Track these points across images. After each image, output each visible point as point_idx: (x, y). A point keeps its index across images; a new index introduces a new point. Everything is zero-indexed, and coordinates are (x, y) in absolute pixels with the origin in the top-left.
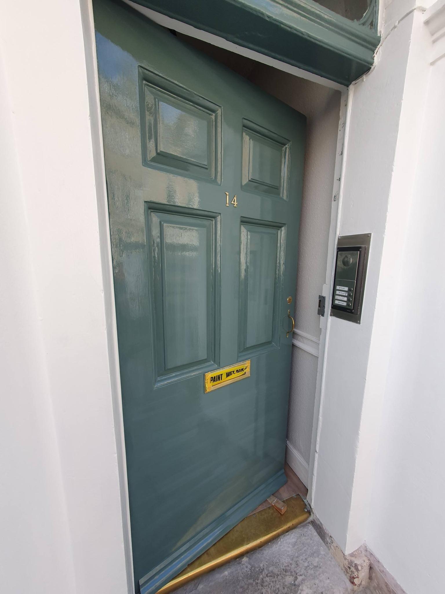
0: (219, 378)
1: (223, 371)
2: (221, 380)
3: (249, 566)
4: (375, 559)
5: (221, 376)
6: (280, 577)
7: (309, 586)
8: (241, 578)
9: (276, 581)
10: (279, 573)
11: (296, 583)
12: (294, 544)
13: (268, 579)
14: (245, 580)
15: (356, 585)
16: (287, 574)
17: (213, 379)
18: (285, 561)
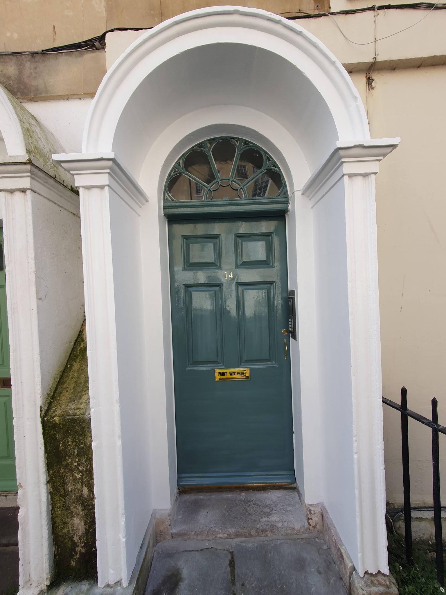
0: (224, 374)
1: (228, 371)
2: (226, 375)
3: (244, 497)
4: (326, 511)
5: (225, 373)
6: (261, 507)
7: (278, 517)
8: (237, 500)
9: (258, 508)
10: (262, 505)
11: (271, 512)
12: (278, 497)
13: (253, 505)
14: (239, 502)
15: (311, 525)
16: (267, 507)
17: (220, 374)
18: (268, 502)
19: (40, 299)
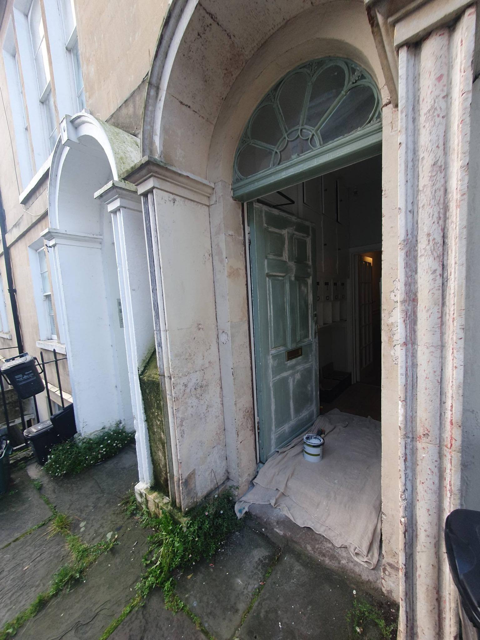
19: (134, 290)
